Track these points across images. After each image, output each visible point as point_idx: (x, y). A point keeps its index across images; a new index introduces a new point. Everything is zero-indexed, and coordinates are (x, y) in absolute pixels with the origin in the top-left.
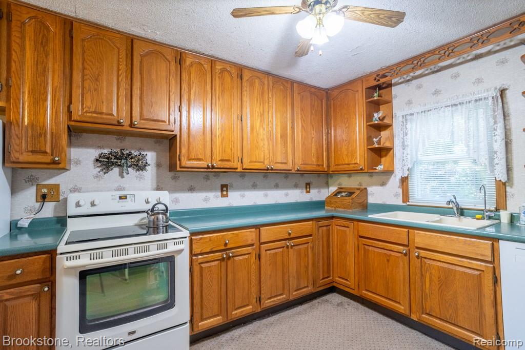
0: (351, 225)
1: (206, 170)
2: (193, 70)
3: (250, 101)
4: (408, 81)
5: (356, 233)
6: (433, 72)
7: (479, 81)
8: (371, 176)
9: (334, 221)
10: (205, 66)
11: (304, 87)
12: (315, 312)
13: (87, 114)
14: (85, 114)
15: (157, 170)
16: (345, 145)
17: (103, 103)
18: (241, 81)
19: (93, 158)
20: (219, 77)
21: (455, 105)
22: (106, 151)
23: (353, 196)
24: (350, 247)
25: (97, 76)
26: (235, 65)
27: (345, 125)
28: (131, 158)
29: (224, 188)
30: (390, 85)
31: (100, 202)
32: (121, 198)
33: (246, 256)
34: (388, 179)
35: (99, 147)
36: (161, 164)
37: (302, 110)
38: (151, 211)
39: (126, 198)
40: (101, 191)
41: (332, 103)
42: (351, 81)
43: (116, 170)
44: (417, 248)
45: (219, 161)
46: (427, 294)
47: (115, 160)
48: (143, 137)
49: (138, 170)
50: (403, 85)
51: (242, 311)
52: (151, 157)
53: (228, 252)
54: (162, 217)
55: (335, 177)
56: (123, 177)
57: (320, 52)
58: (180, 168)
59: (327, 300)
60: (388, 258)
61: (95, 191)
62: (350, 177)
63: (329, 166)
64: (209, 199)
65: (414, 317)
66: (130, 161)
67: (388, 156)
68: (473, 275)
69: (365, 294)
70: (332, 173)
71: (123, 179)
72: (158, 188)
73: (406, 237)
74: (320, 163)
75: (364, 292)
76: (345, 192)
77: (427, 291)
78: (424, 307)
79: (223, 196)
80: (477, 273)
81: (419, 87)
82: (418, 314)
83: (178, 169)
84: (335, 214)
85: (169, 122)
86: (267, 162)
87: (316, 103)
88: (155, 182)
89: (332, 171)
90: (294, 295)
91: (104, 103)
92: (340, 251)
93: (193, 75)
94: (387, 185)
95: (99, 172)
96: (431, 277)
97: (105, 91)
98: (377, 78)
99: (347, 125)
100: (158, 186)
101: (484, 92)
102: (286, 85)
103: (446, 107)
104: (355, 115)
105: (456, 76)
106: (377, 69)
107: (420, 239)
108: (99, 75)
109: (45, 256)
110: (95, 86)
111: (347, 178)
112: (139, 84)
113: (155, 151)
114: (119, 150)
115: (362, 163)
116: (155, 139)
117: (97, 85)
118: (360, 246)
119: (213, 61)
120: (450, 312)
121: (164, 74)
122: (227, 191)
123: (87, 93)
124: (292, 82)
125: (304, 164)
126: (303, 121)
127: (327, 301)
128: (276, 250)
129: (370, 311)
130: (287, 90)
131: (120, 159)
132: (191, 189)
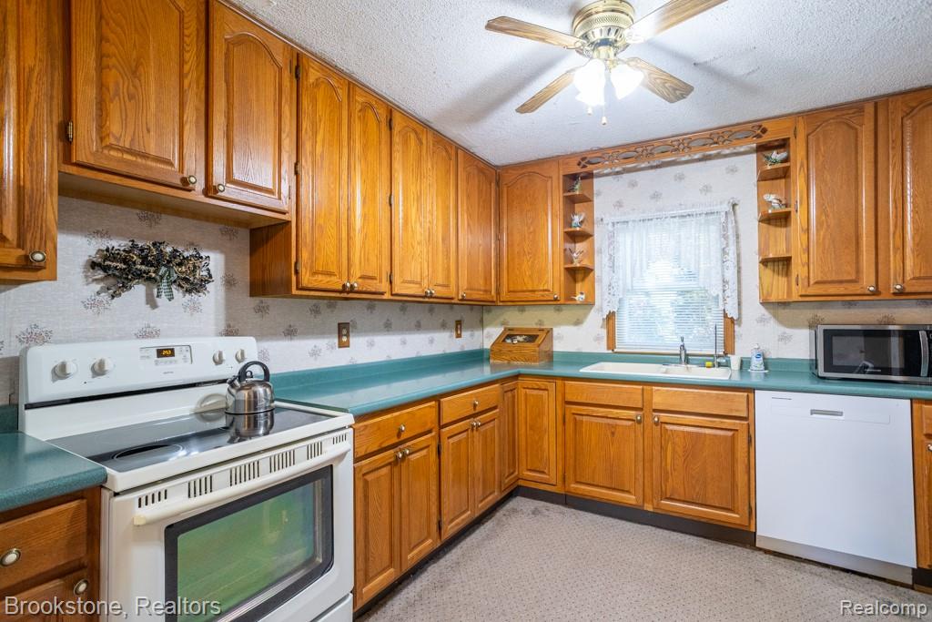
0: (551, 386)
1: (338, 295)
2: (321, 95)
3: (403, 172)
4: (618, 173)
5: (560, 398)
6: (652, 167)
7: (707, 189)
8: (558, 310)
9: (521, 382)
10: (339, 91)
11: (471, 157)
12: (510, 531)
13: (112, 153)
14: (106, 152)
15: (226, 292)
16: (528, 261)
17: (148, 131)
18: (389, 131)
19: (83, 259)
20: (359, 118)
21: (683, 216)
22: (118, 244)
23: (538, 341)
24: (550, 420)
25: (134, 64)
26: (381, 99)
27: (529, 228)
28: (180, 265)
29: (343, 330)
30: (590, 176)
31: (115, 366)
32: (160, 353)
33: (424, 452)
34: (586, 316)
35: (98, 232)
36: (234, 280)
37: (468, 197)
38: (240, 381)
39: (172, 354)
40: (104, 339)
41: (505, 189)
42: (539, 160)
43: (139, 290)
44: (655, 410)
45: (360, 278)
46: (668, 473)
47: (143, 267)
48: (199, 219)
49: (189, 291)
50: (610, 178)
51: (420, 551)
52: (215, 262)
53: (401, 447)
54: (265, 391)
55: (495, 312)
56: (154, 306)
57: (604, 120)
58: (298, 289)
59: (513, 509)
60: (613, 430)
61: (88, 339)
62: (523, 311)
63: (498, 293)
64: (320, 350)
65: (649, 507)
66: (177, 272)
67: (587, 280)
68: (726, 437)
69: (575, 489)
70: (501, 304)
71: (156, 310)
72: (230, 332)
73: (640, 397)
74: (487, 288)
75: (573, 485)
76: (520, 335)
77: (669, 467)
78: (664, 489)
79: (342, 345)
80: (730, 433)
81: (633, 184)
82: (655, 501)
83: (294, 291)
84: (523, 371)
85: (280, 193)
86: (425, 283)
87: (484, 188)
88: (222, 317)
89: (503, 302)
90: (480, 509)
91: (152, 133)
92: (531, 429)
93: (320, 106)
94: (585, 324)
95: (98, 293)
96: (674, 449)
97: (153, 105)
98: (583, 163)
99: (532, 229)
100: (229, 326)
101: (716, 205)
102: (449, 149)
103: (672, 217)
104: (547, 215)
105: (680, 178)
106: (583, 149)
107: (660, 397)
108: (138, 64)
109: (74, 504)
110: (131, 87)
111: (517, 313)
112: (223, 101)
113: (222, 252)
114: (149, 243)
115: (556, 290)
116: (222, 226)
117: (134, 86)
118: (567, 417)
119: (352, 84)
120: (697, 489)
121: (270, 92)
122: (348, 335)
123: (111, 101)
124: (458, 147)
125: (471, 289)
126: (470, 215)
127: (514, 511)
128: (460, 436)
129: (581, 513)
130: (450, 159)
131: (157, 263)
132: (290, 333)
